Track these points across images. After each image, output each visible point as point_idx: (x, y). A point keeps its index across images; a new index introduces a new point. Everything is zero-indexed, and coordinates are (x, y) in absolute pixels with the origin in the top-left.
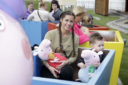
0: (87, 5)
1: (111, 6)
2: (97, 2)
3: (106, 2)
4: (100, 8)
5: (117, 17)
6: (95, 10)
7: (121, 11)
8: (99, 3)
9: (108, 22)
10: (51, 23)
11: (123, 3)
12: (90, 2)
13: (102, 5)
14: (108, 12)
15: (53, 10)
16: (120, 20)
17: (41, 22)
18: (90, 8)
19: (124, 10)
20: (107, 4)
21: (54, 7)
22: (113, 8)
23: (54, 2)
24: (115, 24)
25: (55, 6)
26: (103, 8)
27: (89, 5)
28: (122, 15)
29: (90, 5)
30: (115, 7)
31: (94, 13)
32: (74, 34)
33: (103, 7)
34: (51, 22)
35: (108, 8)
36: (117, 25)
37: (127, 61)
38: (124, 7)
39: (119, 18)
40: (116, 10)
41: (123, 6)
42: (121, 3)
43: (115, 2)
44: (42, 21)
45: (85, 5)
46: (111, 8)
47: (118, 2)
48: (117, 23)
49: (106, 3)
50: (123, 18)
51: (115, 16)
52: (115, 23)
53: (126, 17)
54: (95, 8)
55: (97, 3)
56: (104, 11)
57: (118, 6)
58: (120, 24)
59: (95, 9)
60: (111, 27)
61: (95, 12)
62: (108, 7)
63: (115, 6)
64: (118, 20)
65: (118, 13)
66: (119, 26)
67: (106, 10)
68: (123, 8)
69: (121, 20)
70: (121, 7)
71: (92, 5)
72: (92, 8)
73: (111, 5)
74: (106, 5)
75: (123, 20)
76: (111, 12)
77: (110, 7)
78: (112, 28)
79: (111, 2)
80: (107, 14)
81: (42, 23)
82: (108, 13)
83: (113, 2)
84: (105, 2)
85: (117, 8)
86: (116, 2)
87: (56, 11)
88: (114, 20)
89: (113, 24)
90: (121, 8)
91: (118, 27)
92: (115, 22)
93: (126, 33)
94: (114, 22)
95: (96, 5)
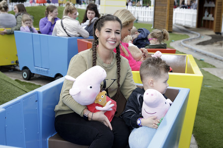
0: (142, 16)
1: (177, 19)
2: (156, 12)
3: (170, 12)
4: (160, 22)
5: (186, 35)
6: (154, 24)
7: (191, 27)
8: (160, 14)
9: (172, 42)
10: (83, 40)
11: (193, 15)
12: (147, 13)
13: (163, 16)
14: (172, 27)
15: (88, 19)
16: (189, 38)
17: (67, 38)
18: (147, 20)
19: (195, 25)
20: (171, 16)
21: (90, 14)
22: (179, 22)
23: (92, 6)
24: (183, 46)
25: (92, 13)
26: (165, 21)
27: (144, 17)
28: (192, 32)
29: (147, 16)
30: (181, 21)
31: (152, 27)
32: (120, 58)
33: (165, 19)
34: (84, 38)
35: (172, 22)
36: (185, 47)
37: (202, 103)
38: (195, 21)
39: (188, 37)
40: (184, 25)
41: (193, 19)
42: (191, 14)
43: (181, 14)
44: (69, 36)
45: (139, 16)
46: (177, 22)
47: (186, 14)
48: (185, 43)
49: (170, 14)
50: (193, 36)
51: (183, 34)
52: (183, 44)
53: (198, 35)
54: (153, 20)
55: (156, 14)
56: (166, 25)
57: (187, 20)
58: (189, 45)
59: (154, 22)
60: (177, 48)
61: (154, 26)
62: (172, 20)
63: (182, 19)
64: (187, 39)
65: (186, 30)
66: (189, 48)
67: (169, 24)
68: (193, 23)
69: (191, 40)
70: (191, 20)
71: (149, 16)
72: (149, 20)
73: (176, 17)
74: (169, 17)
75: (194, 39)
76: (176, 27)
77: (175, 20)
78: (178, 51)
79: (176, 13)
80: (171, 31)
81: (69, 39)
82: (172, 29)
83: (179, 13)
84: (167, 13)
85: (185, 21)
86: (183, 14)
87: (92, 21)
88: (181, 39)
89: (180, 45)
90: (190, 22)
91: (187, 49)
92: (183, 42)
93: (199, 59)
94: (181, 41)
95: (154, 17)
